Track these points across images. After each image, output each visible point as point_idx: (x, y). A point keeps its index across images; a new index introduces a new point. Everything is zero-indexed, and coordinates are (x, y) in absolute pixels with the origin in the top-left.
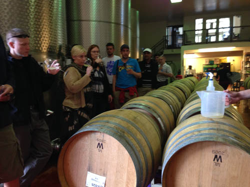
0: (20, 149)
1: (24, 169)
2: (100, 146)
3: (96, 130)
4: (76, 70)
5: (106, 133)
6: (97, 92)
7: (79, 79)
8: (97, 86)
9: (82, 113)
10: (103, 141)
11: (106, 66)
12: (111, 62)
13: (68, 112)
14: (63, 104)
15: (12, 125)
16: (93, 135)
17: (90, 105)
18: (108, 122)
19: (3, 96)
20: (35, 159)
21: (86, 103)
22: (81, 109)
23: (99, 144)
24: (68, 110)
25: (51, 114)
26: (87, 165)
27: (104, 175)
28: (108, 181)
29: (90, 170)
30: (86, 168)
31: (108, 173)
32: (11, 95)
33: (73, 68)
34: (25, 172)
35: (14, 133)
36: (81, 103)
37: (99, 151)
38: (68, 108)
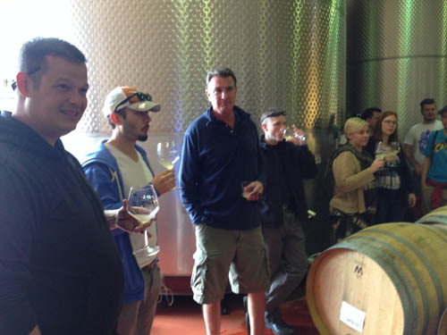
0: (267, 256)
1: (271, 284)
2: (359, 270)
3: (353, 248)
4: (354, 156)
5: (367, 254)
6: (389, 187)
7: (356, 173)
8: (388, 178)
9: (359, 221)
10: (362, 264)
11: (419, 139)
12: (428, 132)
13: (338, 217)
14: (331, 203)
15: (260, 228)
16: (350, 254)
17: (373, 209)
18: (374, 240)
19: (252, 195)
20: (284, 273)
21: (367, 206)
22: (357, 215)
23: (357, 267)
24: (338, 214)
25: (313, 217)
26: (342, 293)
27: (363, 309)
28: (367, 319)
29: (345, 298)
30: (341, 296)
31: (368, 310)
32: (260, 195)
33: (348, 152)
34: (272, 287)
35: (262, 238)
36: (357, 206)
37: (358, 277)
38: (339, 211)
